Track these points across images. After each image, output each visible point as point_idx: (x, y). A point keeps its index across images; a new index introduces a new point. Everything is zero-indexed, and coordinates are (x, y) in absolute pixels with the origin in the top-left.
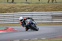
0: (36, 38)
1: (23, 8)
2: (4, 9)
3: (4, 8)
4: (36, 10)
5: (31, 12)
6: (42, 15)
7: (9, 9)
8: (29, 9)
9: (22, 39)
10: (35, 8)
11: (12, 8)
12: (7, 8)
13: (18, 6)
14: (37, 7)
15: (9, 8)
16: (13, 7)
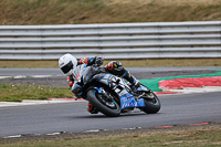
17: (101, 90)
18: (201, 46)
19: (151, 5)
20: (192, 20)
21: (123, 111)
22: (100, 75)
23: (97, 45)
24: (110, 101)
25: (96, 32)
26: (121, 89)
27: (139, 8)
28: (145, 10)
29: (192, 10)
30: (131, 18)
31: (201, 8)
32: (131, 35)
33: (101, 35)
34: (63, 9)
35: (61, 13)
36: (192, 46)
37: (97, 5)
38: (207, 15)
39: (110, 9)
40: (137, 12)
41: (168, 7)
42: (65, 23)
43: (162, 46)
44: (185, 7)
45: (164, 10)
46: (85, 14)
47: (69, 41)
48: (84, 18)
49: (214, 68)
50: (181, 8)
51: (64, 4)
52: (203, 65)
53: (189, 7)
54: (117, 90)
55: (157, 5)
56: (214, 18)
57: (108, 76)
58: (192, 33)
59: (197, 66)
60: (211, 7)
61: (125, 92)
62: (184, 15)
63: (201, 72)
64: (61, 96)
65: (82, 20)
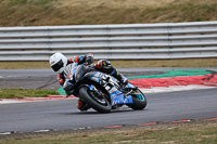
3: (202, 3)
17: (92, 88)
18: (150, 47)
19: (100, 7)
20: (141, 22)
21: (113, 108)
22: (91, 73)
23: (47, 46)
24: (101, 98)
25: (46, 34)
26: (111, 86)
27: (88, 11)
28: (94, 12)
29: (140, 13)
30: (80, 20)
31: (149, 10)
32: (80, 36)
33: (51, 37)
34: (13, 11)
35: (12, 16)
36: (141, 48)
37: (47, 8)
38: (155, 18)
39: (60, 12)
40: (87, 14)
41: (116, 10)
42: (16, 25)
43: (111, 48)
44: (134, 10)
45: (113, 13)
46: (35, 16)
47: (20, 43)
48: (34, 20)
50: (130, 11)
51: (15, 7)
52: (151, 66)
53: (138, 9)
54: (107, 88)
55: (106, 8)
56: (162, 21)
57: (98, 74)
58: (140, 35)
59: (145, 67)
60: (159, 9)
61: (115, 89)
62: (132, 18)
63: (148, 73)
64: (12, 97)
65: (32, 22)
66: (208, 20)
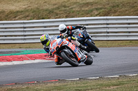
0: (116, 74)
1: (87, 9)
2: (44, 10)
3: (45, 8)
4: (115, 12)
5: (105, 17)
6: (129, 24)
7: (56, 9)
8: (101, 9)
9: (85, 77)
10: (113, 7)
11: (63, 9)
12: (50, 7)
13: (75, 3)
14: (118, 6)
15: (55, 7)
16: (65, 6)
18: (12, 36)
20: (6, 20)
31: (11, 12)
38: (15, 17)
44: (2, 12)
49: (19, 50)
52: (12, 48)
53: (4, 12)
56: (20, 19)
58: (6, 28)
60: (17, 12)
63: (11, 52)
66: (49, 18)
